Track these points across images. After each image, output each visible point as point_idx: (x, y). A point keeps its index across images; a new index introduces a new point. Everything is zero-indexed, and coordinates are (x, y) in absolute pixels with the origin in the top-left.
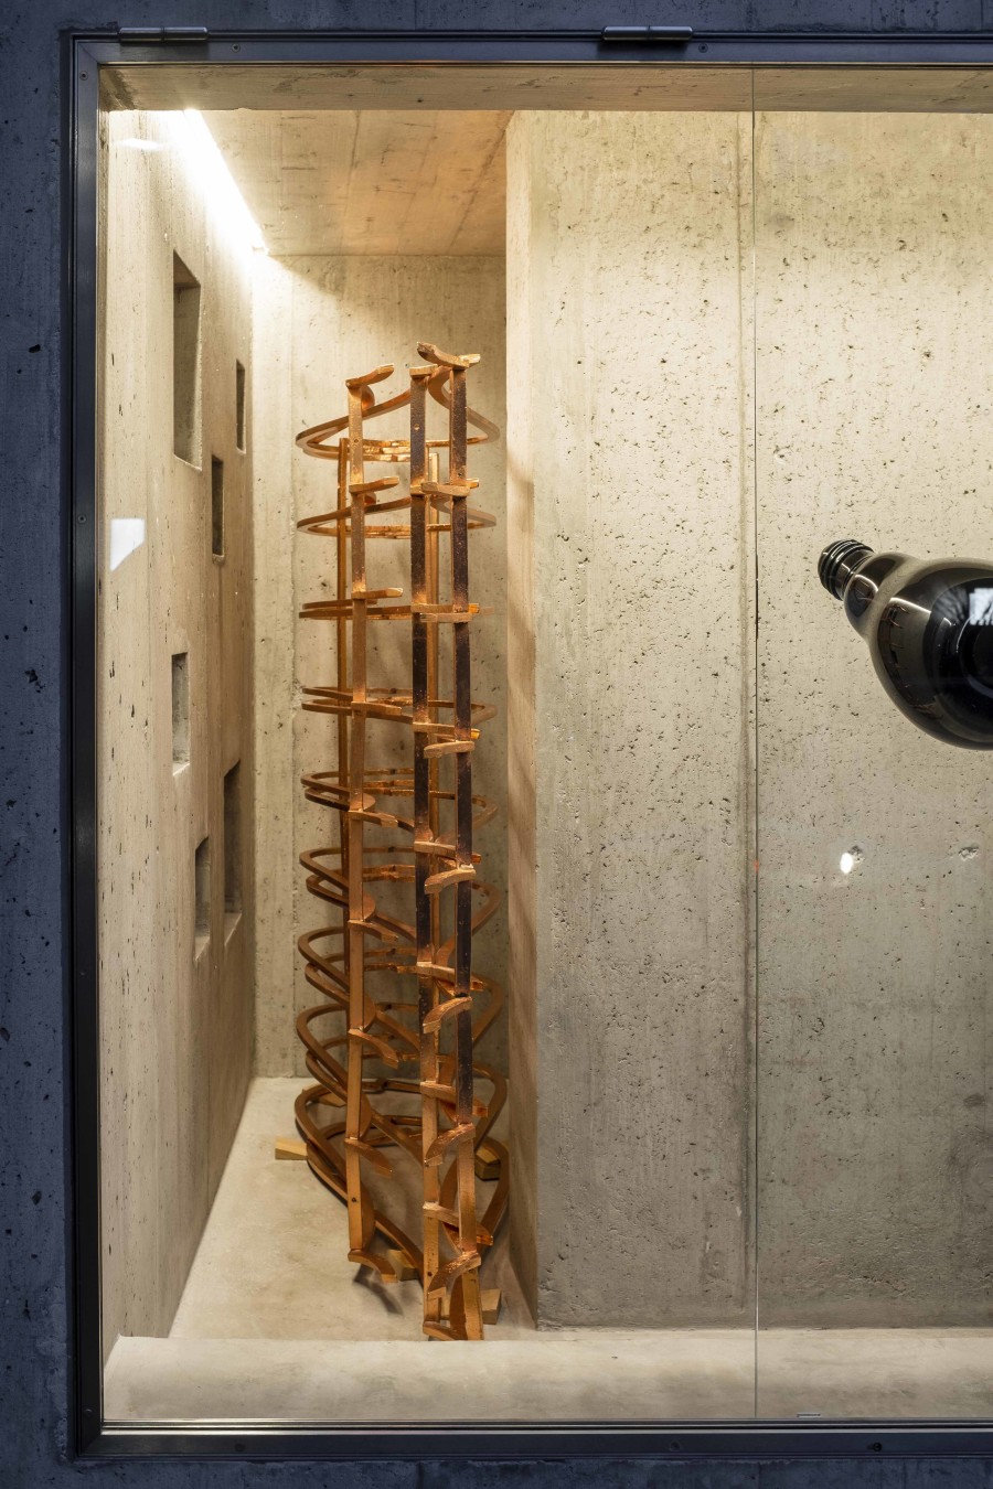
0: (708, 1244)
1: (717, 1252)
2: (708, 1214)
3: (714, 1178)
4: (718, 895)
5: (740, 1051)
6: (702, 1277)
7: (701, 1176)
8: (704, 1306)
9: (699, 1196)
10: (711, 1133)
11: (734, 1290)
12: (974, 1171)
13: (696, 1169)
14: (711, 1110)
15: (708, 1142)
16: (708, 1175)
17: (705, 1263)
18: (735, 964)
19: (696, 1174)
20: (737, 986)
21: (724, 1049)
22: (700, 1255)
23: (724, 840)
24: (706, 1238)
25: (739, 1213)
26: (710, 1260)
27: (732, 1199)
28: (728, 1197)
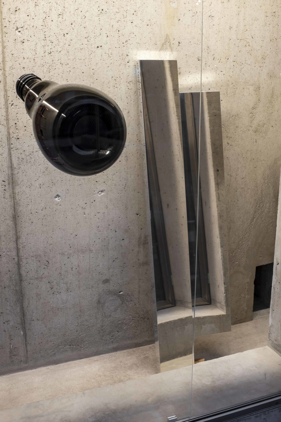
0: (11, 346)
1: (15, 348)
2: (10, 336)
3: (11, 323)
4: (3, 220)
5: (17, 277)
6: (10, 357)
7: (6, 324)
8: (12, 366)
9: (6, 330)
10: (9, 308)
11: (23, 359)
12: (106, 304)
13: (4, 321)
14: (8, 300)
15: (8, 311)
16: (9, 322)
17: (11, 352)
18: (12, 245)
19: (4, 323)
20: (14, 253)
21: (11, 277)
22: (9, 350)
23: (4, 198)
24: (10, 344)
25: (22, 333)
26: (13, 351)
27: (19, 329)
28: (17, 329)
